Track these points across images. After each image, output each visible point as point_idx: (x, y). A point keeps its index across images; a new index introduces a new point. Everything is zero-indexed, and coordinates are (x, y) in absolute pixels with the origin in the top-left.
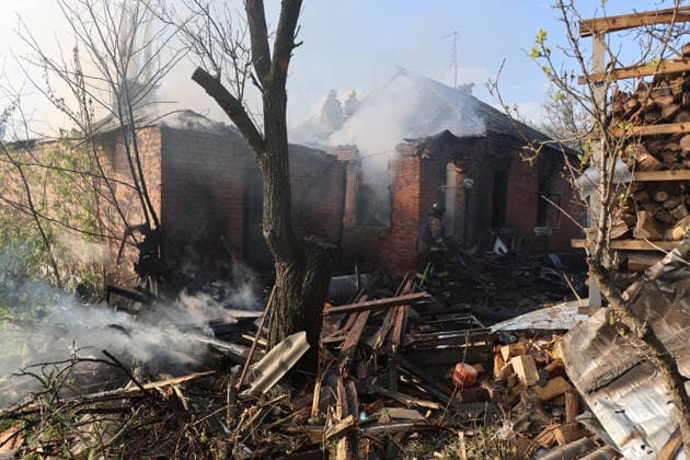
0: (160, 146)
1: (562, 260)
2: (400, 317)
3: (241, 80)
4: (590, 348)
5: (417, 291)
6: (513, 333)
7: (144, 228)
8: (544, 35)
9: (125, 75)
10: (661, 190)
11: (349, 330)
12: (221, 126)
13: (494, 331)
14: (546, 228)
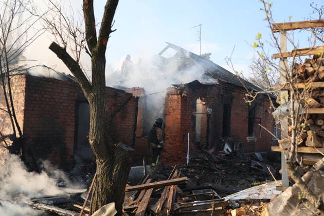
0: (25, 86)
1: (262, 156)
2: (171, 192)
3: (78, 50)
4: (283, 211)
5: (181, 176)
6: (237, 201)
7: (12, 137)
8: (260, 35)
9: (5, 43)
10: (320, 119)
11: (140, 201)
12: (63, 75)
13: (226, 200)
14: (253, 137)
